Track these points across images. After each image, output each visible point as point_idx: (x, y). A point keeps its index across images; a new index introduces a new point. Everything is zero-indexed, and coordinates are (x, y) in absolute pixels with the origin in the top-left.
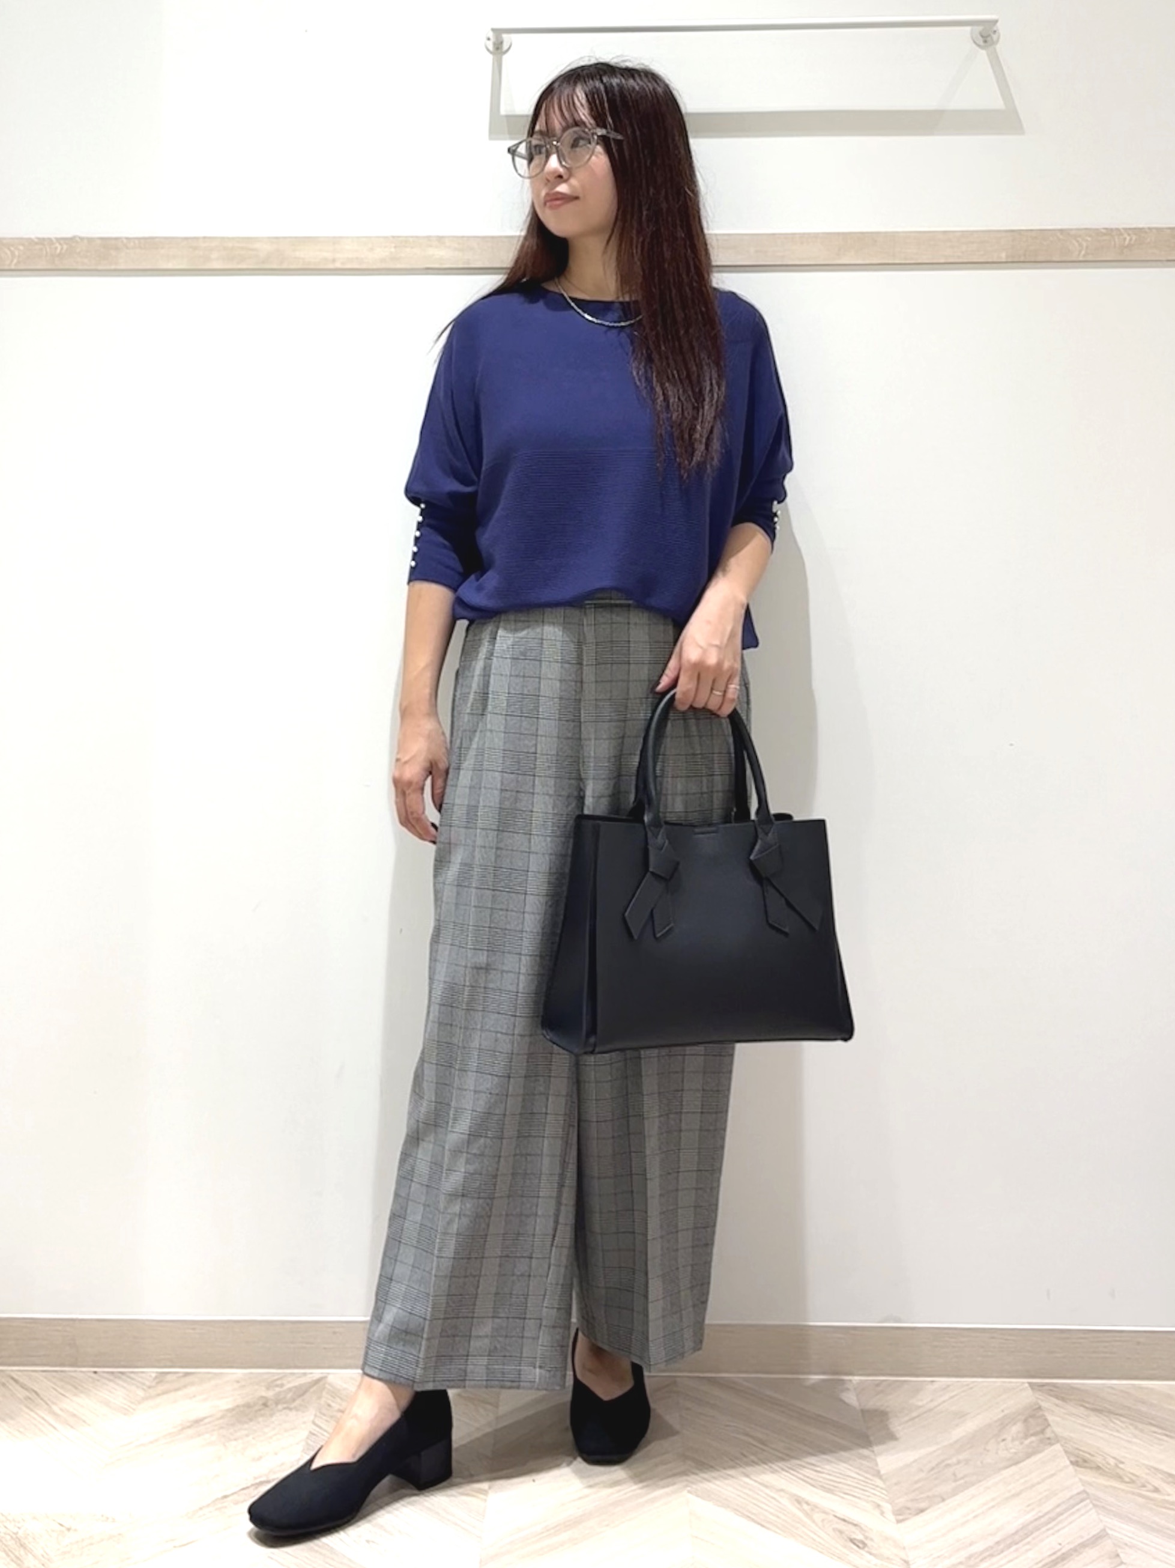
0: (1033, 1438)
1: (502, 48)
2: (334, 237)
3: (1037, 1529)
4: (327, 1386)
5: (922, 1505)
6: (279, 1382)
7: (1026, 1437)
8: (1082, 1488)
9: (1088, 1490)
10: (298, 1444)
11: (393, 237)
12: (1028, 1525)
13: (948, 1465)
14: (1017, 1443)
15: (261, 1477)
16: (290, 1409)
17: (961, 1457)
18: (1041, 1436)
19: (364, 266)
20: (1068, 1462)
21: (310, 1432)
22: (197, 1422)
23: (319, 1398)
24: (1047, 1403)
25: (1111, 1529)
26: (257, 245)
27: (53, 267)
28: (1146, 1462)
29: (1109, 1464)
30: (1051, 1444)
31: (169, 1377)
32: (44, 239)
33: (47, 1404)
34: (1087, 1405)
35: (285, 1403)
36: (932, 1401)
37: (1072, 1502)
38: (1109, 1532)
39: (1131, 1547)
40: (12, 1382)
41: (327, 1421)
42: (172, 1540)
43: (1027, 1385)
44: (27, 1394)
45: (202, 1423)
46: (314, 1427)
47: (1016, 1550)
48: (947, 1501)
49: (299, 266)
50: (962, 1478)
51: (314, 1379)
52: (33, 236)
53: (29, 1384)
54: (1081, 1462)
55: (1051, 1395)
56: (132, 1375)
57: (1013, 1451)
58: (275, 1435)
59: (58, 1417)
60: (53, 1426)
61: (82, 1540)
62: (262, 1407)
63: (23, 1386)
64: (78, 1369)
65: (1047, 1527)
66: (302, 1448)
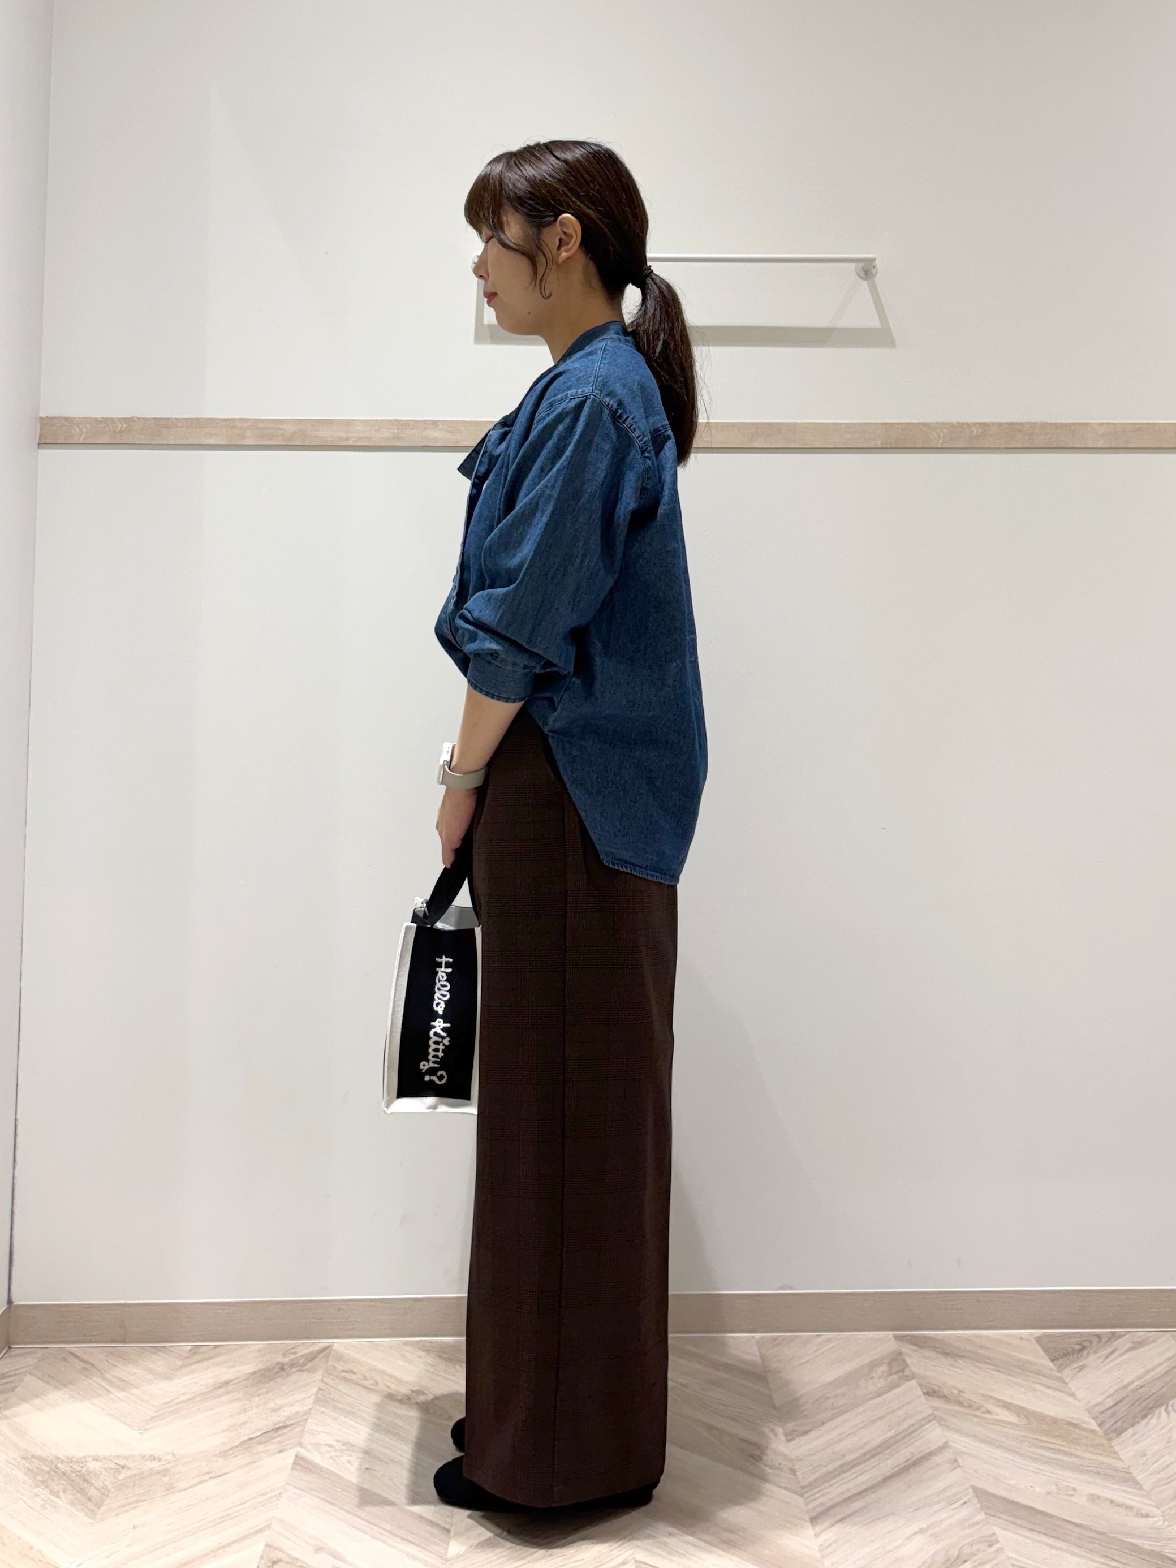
0: (895, 1376)
3: (896, 1442)
4: (333, 1353)
5: (807, 1428)
6: (293, 1351)
7: (890, 1374)
8: (930, 1412)
9: (936, 1413)
10: (309, 1397)
11: (395, 420)
12: (889, 1440)
13: (828, 1398)
14: (882, 1380)
15: (278, 1423)
16: (302, 1371)
17: (839, 1391)
18: (901, 1374)
19: (370, 444)
20: (920, 1393)
21: (320, 1389)
22: (227, 1383)
23: (327, 1362)
24: (907, 1349)
25: (952, 1441)
27: (114, 442)
28: (981, 1391)
29: (952, 1393)
30: (908, 1380)
31: (203, 1349)
33: (101, 1372)
34: (938, 1350)
35: (297, 1366)
36: (818, 1350)
37: (923, 1422)
38: (951, 1443)
39: (968, 1454)
40: (71, 1356)
41: (334, 1379)
42: (208, 1473)
43: (892, 1336)
44: (86, 1366)
45: (231, 1383)
46: (322, 1384)
47: (879, 1459)
48: (826, 1425)
50: (838, 1407)
51: (320, 1347)
52: (98, 417)
53: (85, 1357)
54: (931, 1393)
55: (911, 1343)
56: (172, 1349)
57: (879, 1385)
58: (292, 1391)
59: (110, 1383)
60: (107, 1390)
61: (135, 1475)
62: (280, 1370)
63: (81, 1359)
64: (127, 1345)
65: (902, 1442)
66: (312, 1401)
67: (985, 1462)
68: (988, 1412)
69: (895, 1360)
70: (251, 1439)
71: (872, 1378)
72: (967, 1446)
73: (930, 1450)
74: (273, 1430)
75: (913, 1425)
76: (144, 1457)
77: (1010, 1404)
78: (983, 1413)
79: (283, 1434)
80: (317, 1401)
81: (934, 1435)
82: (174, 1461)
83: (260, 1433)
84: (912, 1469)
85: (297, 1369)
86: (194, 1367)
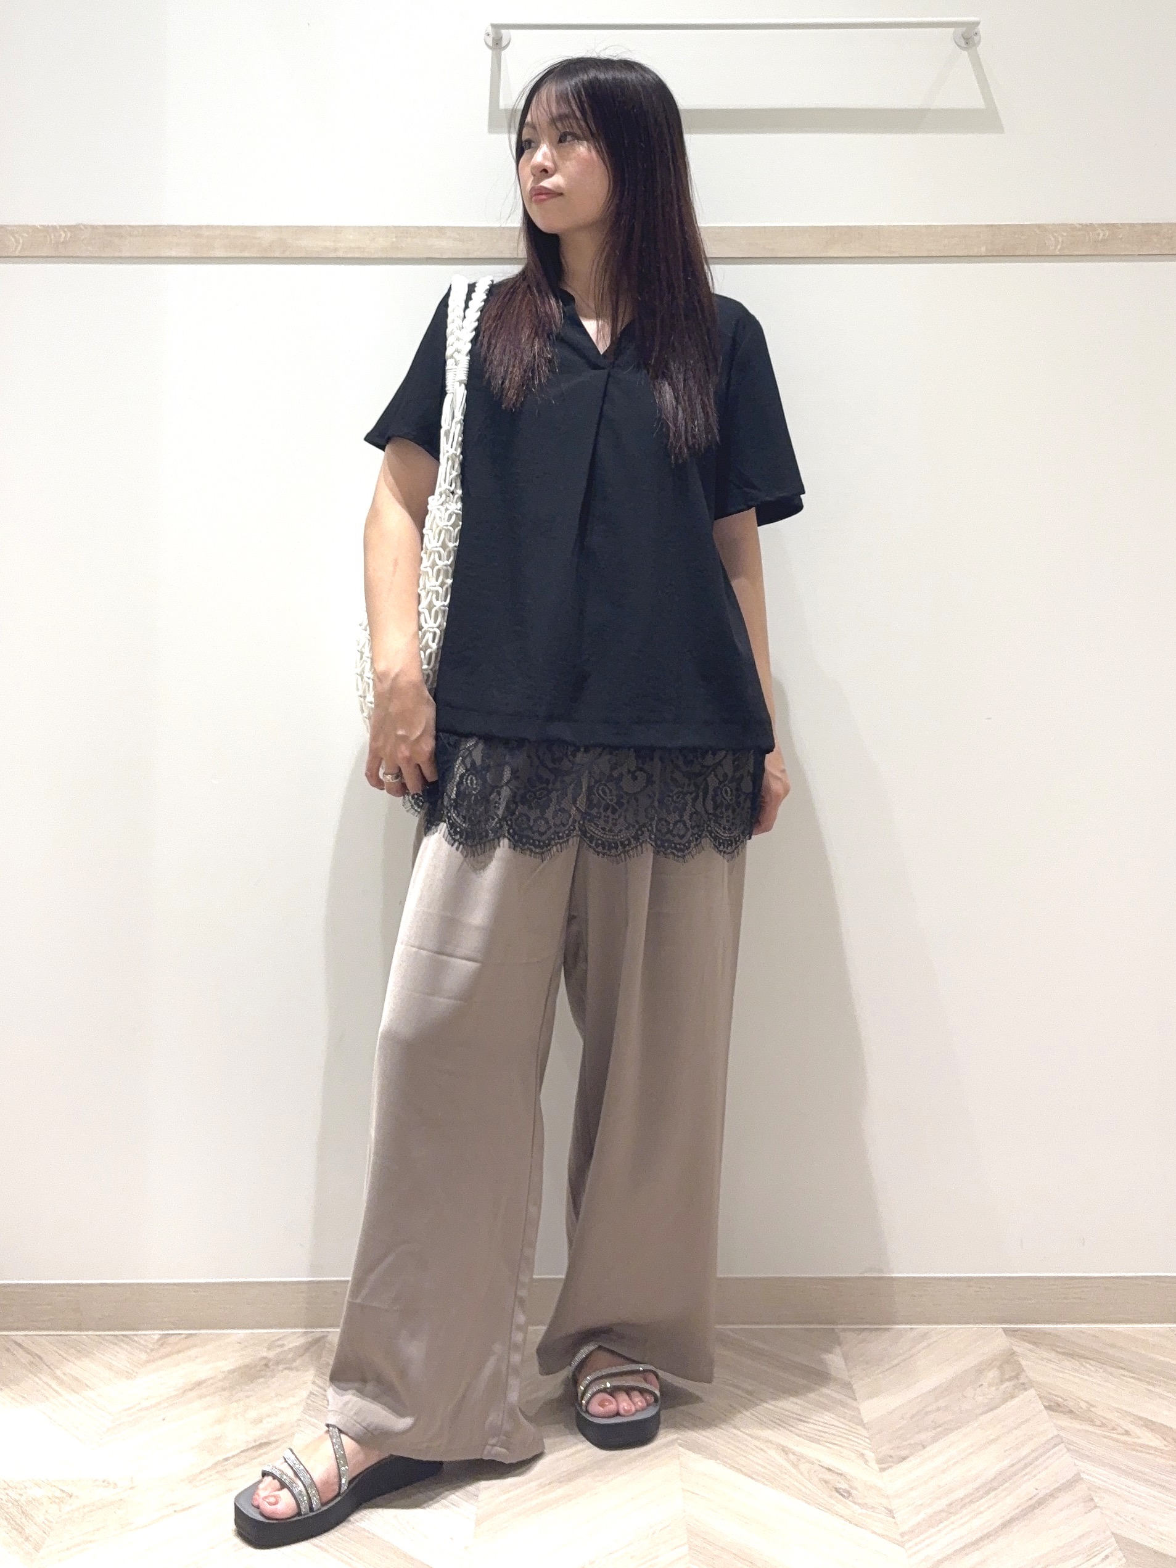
0: (1008, 1384)
1: (501, 43)
3: (1013, 1475)
4: (327, 1345)
5: (905, 1453)
6: (279, 1343)
7: (1002, 1381)
8: (1056, 1433)
11: (395, 227)
12: (1005, 1471)
14: (994, 1388)
16: (291, 1369)
17: (940, 1404)
18: (1016, 1381)
19: (365, 255)
20: (1042, 1407)
21: (311, 1393)
22: (199, 1384)
23: (321, 1357)
24: (1021, 1348)
25: (1085, 1473)
26: (258, 235)
27: (57, 254)
28: (1116, 1405)
29: (1080, 1408)
30: (1025, 1389)
31: (172, 1340)
32: (47, 226)
33: (49, 1367)
34: (1061, 1350)
35: (285, 1363)
37: (1047, 1446)
43: (1001, 1331)
45: (204, 1385)
46: (314, 1387)
47: (995, 1495)
49: (303, 255)
50: (942, 1425)
51: (313, 1338)
53: (31, 1348)
54: (1055, 1407)
55: (1023, 1340)
56: (136, 1338)
57: (991, 1396)
58: (277, 1395)
59: (61, 1382)
60: (55, 1391)
61: (84, 1507)
62: (263, 1367)
63: (27, 1351)
64: (82, 1333)
65: (1024, 1473)
66: (302, 1409)
67: (1127, 1501)
68: (1127, 1433)
69: (1008, 1362)
70: (227, 1459)
71: (982, 1385)
72: (1102, 1478)
73: (1057, 1485)
74: (253, 1447)
75: (1033, 1451)
76: (96, 1481)
77: (1153, 1423)
78: (1122, 1434)
79: (265, 1453)
80: (308, 1408)
81: (1061, 1465)
82: (132, 1488)
83: (238, 1451)
84: (1036, 1511)
85: (284, 1366)
86: (160, 1363)
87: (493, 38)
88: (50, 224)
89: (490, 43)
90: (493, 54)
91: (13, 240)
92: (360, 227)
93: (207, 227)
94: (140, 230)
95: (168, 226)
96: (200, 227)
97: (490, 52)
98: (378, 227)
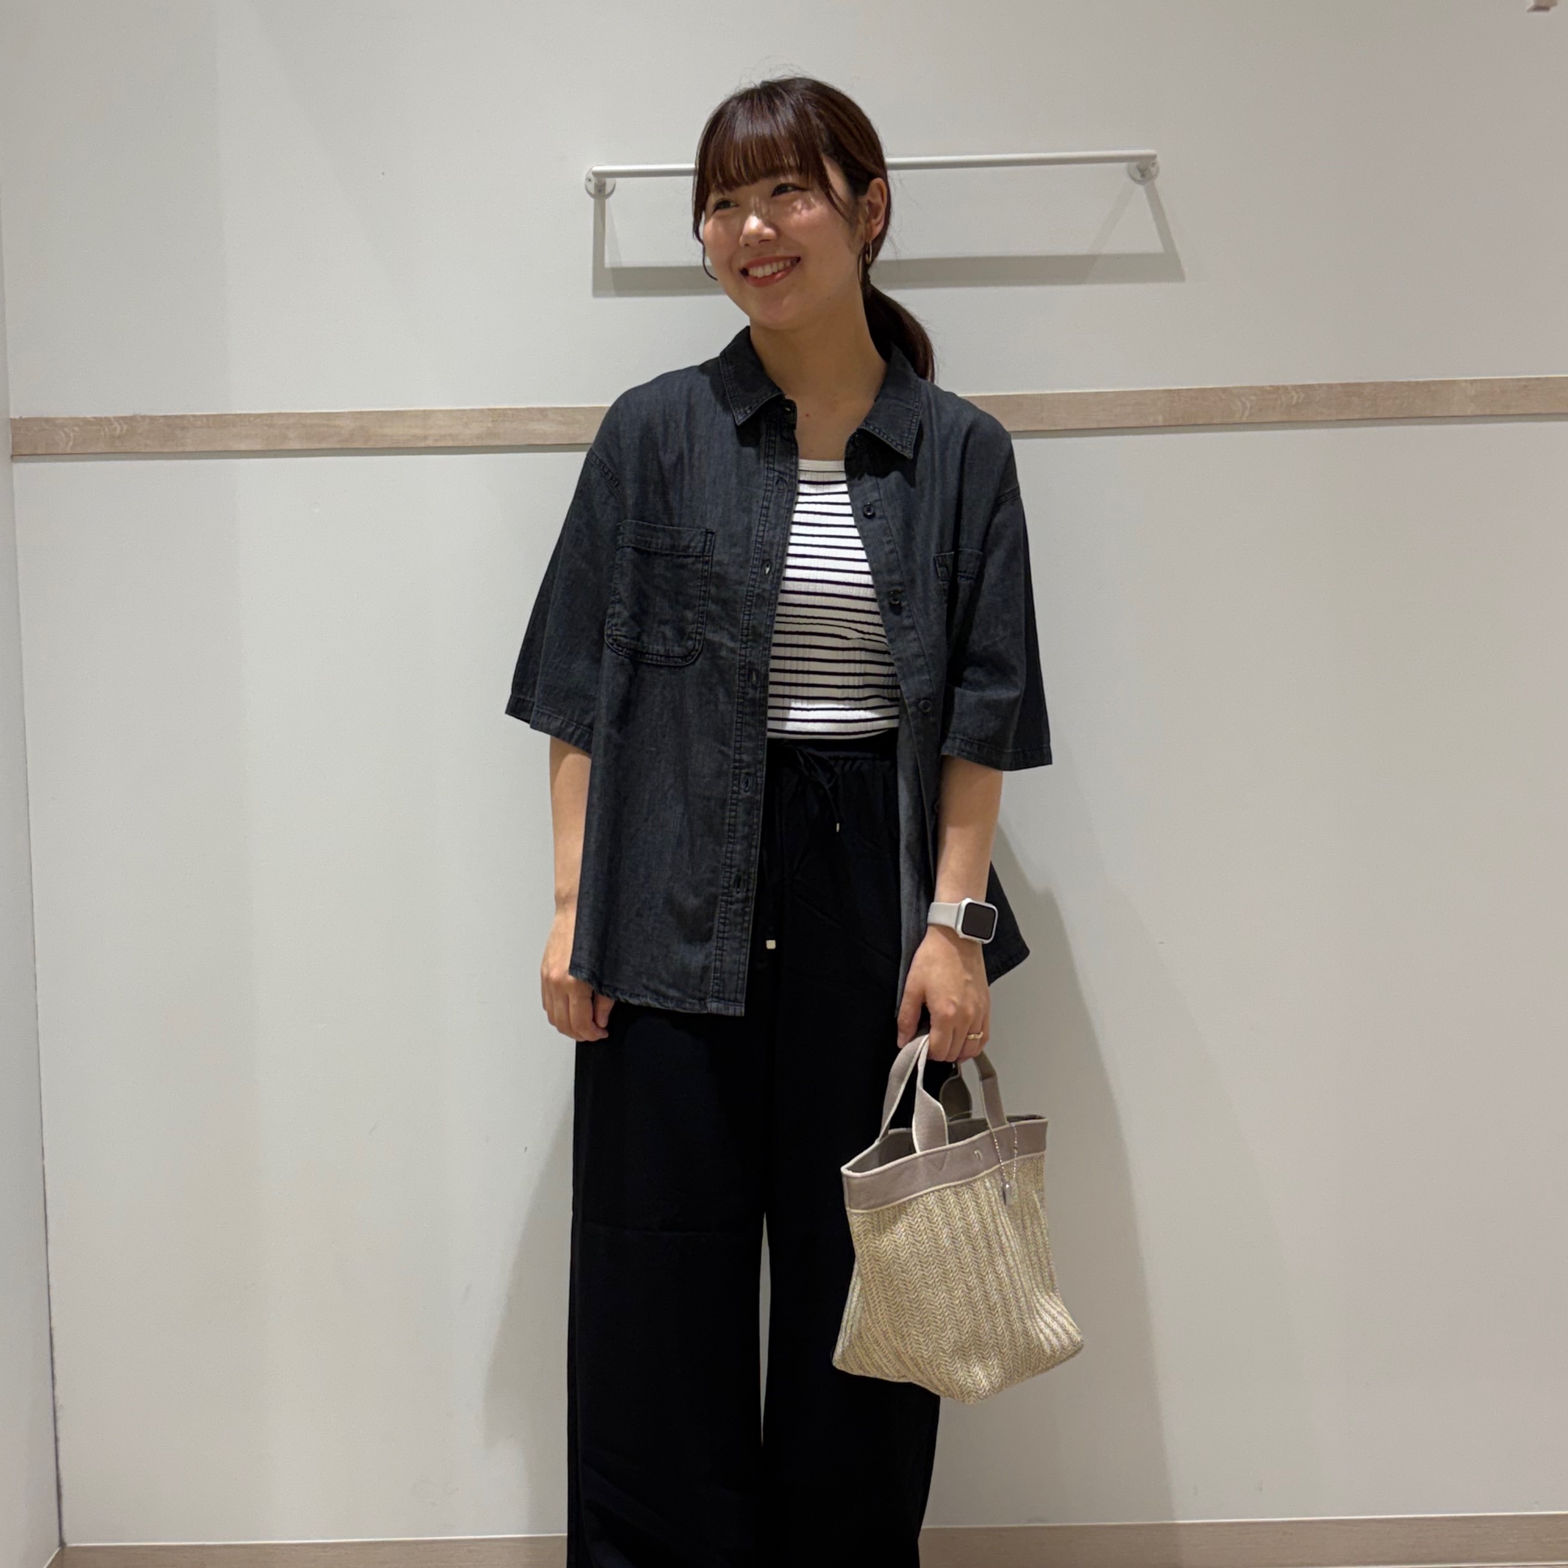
1: (604, 189)
2: (424, 411)
11: (490, 410)
19: (460, 444)
26: (338, 422)
27: (113, 450)
32: (101, 419)
49: (387, 445)
52: (89, 416)
87: (596, 186)
88: (103, 415)
89: (592, 191)
90: (595, 204)
91: (63, 434)
92: (451, 411)
93: (280, 414)
94: (205, 420)
95: (236, 415)
96: (271, 415)
97: (592, 200)
98: (472, 410)
